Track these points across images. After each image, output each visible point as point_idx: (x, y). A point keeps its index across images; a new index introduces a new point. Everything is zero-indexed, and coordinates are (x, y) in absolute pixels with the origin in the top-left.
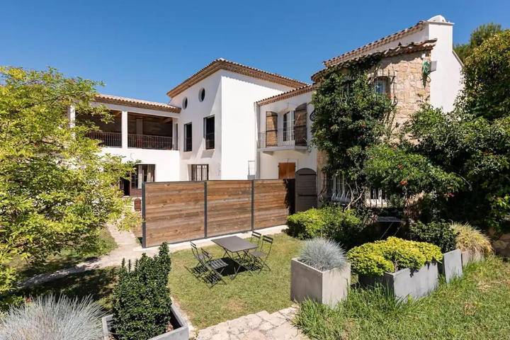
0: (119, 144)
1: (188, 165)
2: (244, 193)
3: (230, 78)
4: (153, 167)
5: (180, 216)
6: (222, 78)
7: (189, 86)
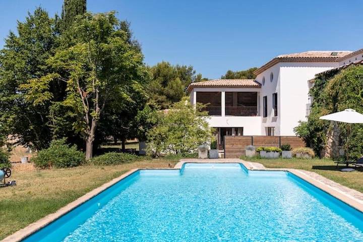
0: (219, 114)
1: (266, 128)
2: (274, 143)
3: (287, 67)
4: (242, 129)
5: (240, 151)
6: (281, 68)
7: (265, 70)
